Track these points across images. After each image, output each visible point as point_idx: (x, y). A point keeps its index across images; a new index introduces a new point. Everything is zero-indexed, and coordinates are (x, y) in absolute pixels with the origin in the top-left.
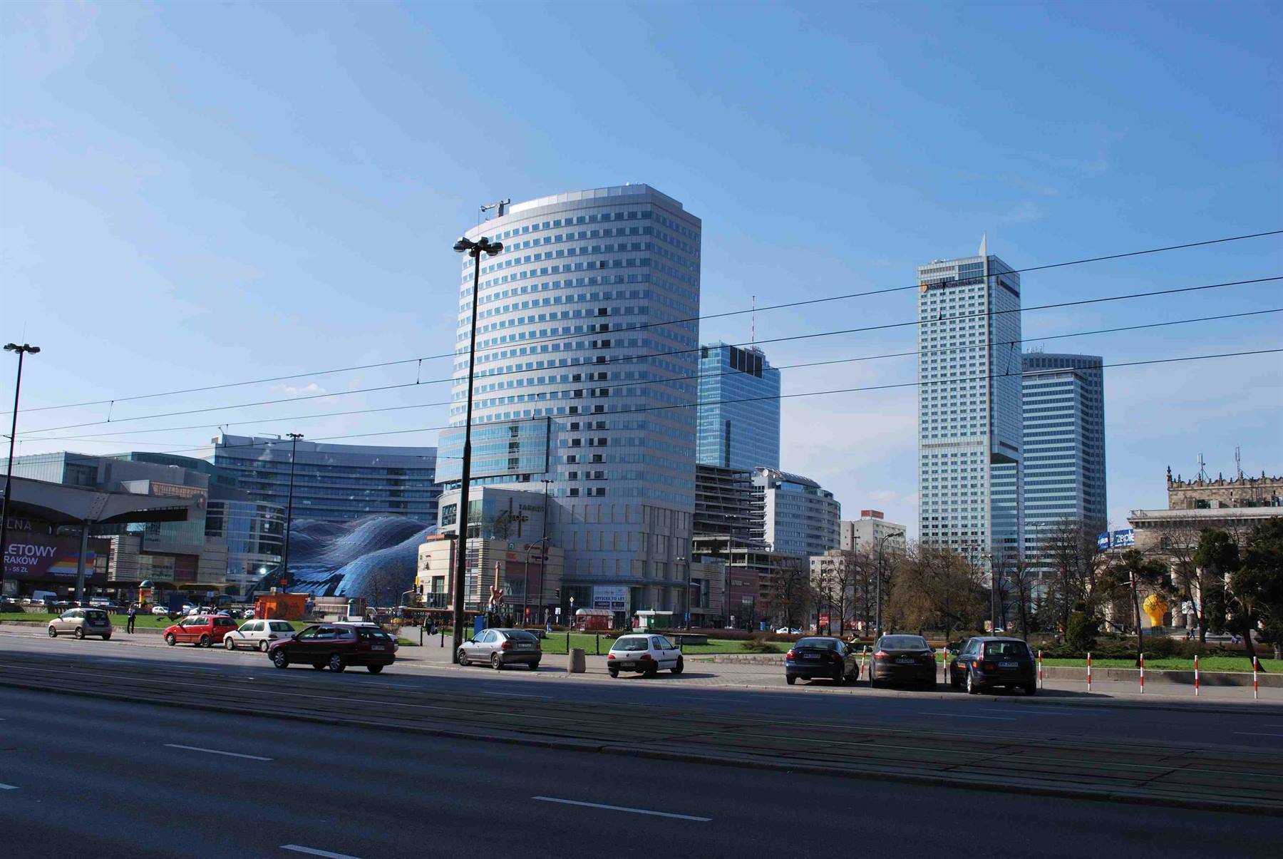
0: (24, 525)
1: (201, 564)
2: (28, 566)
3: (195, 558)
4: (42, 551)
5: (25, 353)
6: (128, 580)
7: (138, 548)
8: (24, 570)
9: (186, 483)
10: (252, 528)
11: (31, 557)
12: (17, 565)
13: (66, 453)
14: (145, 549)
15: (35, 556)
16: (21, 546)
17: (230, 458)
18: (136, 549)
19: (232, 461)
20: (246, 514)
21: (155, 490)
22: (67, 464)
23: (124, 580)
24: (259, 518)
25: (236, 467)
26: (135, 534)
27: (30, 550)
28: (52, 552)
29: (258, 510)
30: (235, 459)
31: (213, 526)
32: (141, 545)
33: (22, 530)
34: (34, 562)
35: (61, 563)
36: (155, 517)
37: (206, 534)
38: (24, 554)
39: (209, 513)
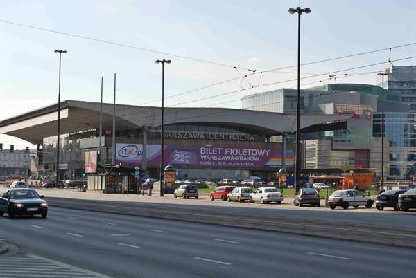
0: (250, 137)
1: (372, 155)
2: (254, 162)
3: (368, 151)
4: (261, 153)
5: (165, 63)
6: (325, 168)
7: (330, 147)
8: (252, 164)
9: (361, 103)
10: (405, 130)
11: (256, 156)
12: (249, 161)
13: (284, 90)
14: (334, 147)
15: (257, 155)
16: (249, 150)
17: (399, 82)
18: (329, 148)
19: (400, 84)
20: (400, 121)
21: (338, 109)
22: (285, 97)
23: (322, 168)
24: (409, 123)
25: (403, 88)
26: (328, 138)
27: (254, 152)
28: (267, 153)
29: (408, 117)
30: (402, 82)
31: (379, 129)
32: (332, 146)
33: (249, 141)
34: (257, 159)
35: (272, 159)
36: (339, 126)
37: (374, 136)
38: (251, 155)
39: (374, 121)
